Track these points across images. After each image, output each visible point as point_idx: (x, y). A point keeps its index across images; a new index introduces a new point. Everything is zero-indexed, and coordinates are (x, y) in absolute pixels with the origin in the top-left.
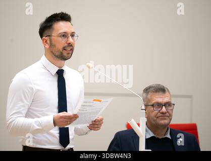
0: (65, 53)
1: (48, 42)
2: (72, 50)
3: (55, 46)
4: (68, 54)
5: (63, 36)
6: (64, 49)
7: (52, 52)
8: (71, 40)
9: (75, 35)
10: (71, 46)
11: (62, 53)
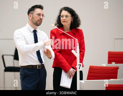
0: (38, 23)
1: (31, 16)
2: (41, 22)
3: (34, 19)
4: (39, 23)
5: (39, 15)
6: (38, 21)
7: (32, 21)
8: (42, 17)
9: (44, 16)
10: (41, 20)
11: (37, 22)
